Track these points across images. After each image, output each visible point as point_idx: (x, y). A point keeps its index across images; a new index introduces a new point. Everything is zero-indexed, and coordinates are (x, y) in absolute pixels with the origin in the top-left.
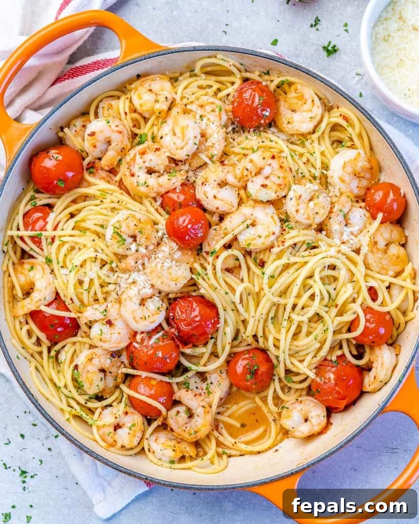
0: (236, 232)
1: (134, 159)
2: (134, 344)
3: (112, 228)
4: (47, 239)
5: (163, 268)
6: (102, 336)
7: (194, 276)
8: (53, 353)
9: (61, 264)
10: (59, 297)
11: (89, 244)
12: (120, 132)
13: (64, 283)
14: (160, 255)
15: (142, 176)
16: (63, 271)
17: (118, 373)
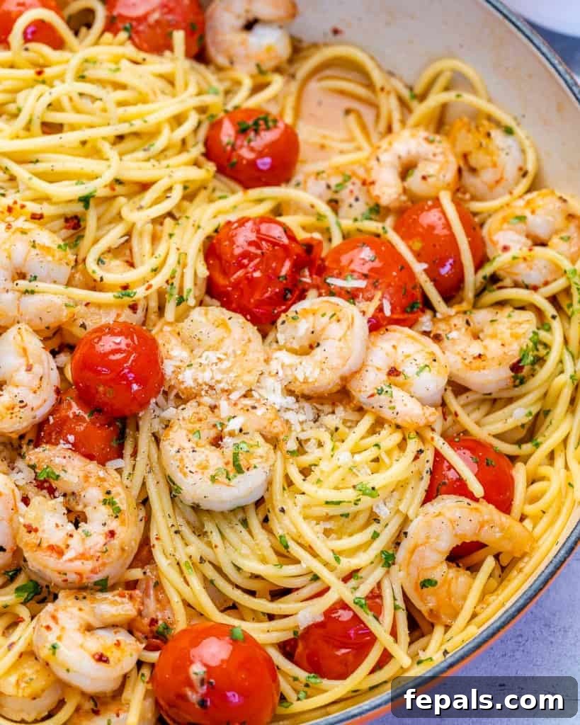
0: (61, 288)
1: (82, 556)
2: (387, 312)
3: (234, 482)
4: (355, 589)
5: (222, 357)
6: (427, 363)
7: (192, 302)
8: (527, 448)
9: (374, 527)
10: (431, 486)
11: (294, 513)
12: (54, 618)
13: (402, 494)
14: (206, 376)
15: (98, 517)
16: (384, 512)
17: (457, 313)
